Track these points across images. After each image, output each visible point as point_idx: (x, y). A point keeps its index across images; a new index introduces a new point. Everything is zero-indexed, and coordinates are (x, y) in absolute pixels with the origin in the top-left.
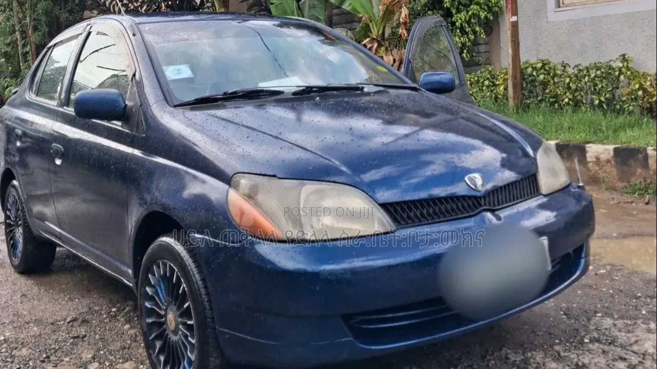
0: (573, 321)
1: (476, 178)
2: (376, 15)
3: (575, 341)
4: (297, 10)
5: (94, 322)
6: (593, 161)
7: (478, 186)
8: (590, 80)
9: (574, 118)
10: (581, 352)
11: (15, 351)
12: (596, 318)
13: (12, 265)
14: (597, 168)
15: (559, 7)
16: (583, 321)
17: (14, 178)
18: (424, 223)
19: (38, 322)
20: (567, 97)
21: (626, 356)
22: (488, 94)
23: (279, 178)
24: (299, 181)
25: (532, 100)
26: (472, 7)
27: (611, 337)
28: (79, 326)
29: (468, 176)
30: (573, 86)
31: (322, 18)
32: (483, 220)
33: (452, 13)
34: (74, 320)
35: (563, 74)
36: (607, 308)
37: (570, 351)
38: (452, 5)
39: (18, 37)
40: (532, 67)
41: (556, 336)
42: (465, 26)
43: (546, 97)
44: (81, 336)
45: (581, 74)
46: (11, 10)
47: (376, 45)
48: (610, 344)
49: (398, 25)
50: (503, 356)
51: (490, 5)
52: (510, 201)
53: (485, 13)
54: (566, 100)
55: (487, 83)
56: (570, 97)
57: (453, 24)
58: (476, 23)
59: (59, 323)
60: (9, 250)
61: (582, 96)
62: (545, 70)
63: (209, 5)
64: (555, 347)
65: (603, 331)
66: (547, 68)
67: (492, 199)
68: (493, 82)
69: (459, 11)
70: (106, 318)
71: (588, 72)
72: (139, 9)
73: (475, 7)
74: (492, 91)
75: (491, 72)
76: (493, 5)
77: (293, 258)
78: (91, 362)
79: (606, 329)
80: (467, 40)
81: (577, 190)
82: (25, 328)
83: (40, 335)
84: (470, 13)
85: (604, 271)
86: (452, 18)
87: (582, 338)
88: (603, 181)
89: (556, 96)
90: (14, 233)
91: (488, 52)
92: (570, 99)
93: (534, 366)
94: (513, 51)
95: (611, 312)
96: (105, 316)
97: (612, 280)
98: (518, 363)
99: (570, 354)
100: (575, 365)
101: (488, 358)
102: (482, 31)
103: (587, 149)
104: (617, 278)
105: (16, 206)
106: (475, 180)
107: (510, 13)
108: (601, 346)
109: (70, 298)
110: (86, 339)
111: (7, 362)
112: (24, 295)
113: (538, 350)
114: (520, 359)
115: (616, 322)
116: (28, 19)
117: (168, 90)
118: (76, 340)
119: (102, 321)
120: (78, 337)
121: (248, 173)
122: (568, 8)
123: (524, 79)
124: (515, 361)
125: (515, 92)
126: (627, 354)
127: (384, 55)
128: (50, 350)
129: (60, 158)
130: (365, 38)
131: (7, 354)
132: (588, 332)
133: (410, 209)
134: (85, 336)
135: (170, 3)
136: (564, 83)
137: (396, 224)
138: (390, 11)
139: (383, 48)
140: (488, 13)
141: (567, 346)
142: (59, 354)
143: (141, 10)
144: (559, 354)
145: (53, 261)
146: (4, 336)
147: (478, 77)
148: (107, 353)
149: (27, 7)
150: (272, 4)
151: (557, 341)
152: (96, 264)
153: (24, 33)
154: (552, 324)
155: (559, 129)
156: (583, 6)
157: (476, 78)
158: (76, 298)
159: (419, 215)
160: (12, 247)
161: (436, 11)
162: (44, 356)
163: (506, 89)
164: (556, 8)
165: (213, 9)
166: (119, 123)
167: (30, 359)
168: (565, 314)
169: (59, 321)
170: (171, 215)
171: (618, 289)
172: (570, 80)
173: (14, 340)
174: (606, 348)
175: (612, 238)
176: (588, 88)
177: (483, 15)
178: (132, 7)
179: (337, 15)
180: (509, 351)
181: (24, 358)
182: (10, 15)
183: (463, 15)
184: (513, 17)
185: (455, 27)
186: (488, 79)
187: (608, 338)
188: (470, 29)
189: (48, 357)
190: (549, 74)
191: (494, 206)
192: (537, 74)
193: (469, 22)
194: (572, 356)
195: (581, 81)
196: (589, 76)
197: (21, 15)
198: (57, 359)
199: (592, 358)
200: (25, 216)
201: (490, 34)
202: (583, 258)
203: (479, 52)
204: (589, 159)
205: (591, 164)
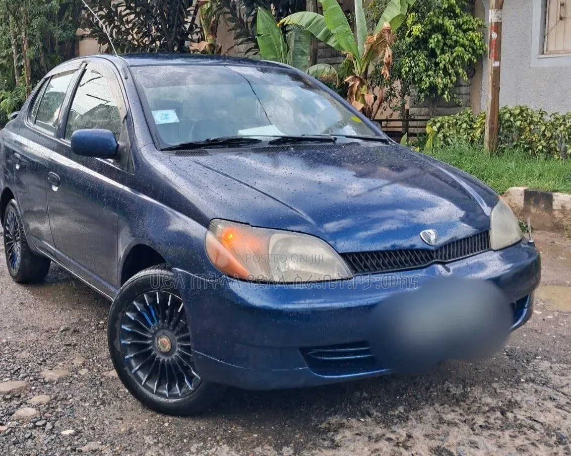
0: (514, 362)
1: (430, 233)
2: (361, 54)
3: (512, 380)
4: (283, 43)
5: (84, 332)
6: (558, 210)
7: (431, 240)
8: (565, 129)
9: (546, 165)
10: (516, 390)
11: (16, 353)
12: (535, 360)
13: (11, 275)
14: (562, 216)
15: (543, 53)
16: (523, 362)
17: (13, 197)
18: (379, 272)
19: (35, 329)
20: (541, 145)
21: (555, 397)
22: (465, 136)
23: (251, 226)
24: (269, 229)
25: (507, 144)
26: (456, 48)
27: (545, 378)
28: (71, 335)
29: (423, 232)
30: (548, 134)
31: (307, 51)
32: (433, 272)
33: (436, 53)
34: (66, 330)
35: (540, 122)
36: (548, 352)
37: (506, 389)
38: (436, 46)
39: (14, 51)
40: (510, 113)
41: (496, 374)
42: (448, 68)
43: (521, 143)
44: (72, 344)
45: (558, 122)
46: (8, 24)
47: (358, 83)
48: (543, 384)
49: (382, 64)
50: (445, 389)
51: (475, 48)
52: (461, 255)
53: (470, 55)
54: (540, 147)
55: (464, 125)
56: (545, 144)
57: (437, 64)
58: (459, 65)
59: (53, 331)
60: (8, 262)
61: (556, 145)
62: (522, 116)
63: (198, 30)
64: (493, 385)
65: (539, 373)
66: (525, 115)
67: (444, 252)
68: (470, 126)
69: (443, 52)
70: (95, 329)
71: (564, 121)
72: (130, 31)
73: (460, 49)
74: (468, 134)
75: (469, 115)
76: (478, 48)
77: (260, 296)
78: (81, 368)
79: (542, 371)
80: (449, 81)
81: (527, 246)
82: (24, 334)
83: (37, 341)
84: (454, 54)
85: (552, 317)
86: (436, 59)
87: (519, 378)
88: (566, 229)
89: (531, 142)
90: (13, 247)
91: (469, 94)
92: (543, 147)
93: (472, 399)
94: (492, 96)
95: (550, 355)
96: (93, 328)
97: (557, 326)
98: (458, 396)
99: (505, 391)
100: (509, 402)
101: (432, 389)
102: (465, 73)
103: (554, 197)
104: (562, 324)
105: (15, 223)
106: (430, 235)
107: (493, 58)
108: (535, 386)
109: (62, 309)
110: (76, 347)
111: (9, 362)
112: (22, 303)
113: (477, 386)
114: (459, 392)
115: (553, 366)
116: (23, 33)
117: (156, 134)
118: (68, 347)
119: (90, 332)
120: (70, 345)
121: (224, 219)
122: (551, 56)
123: (501, 123)
124: (455, 394)
125: (491, 137)
126: (557, 395)
127: (365, 93)
128: (46, 355)
129: (56, 186)
130: (348, 76)
131: (10, 355)
132: (525, 372)
133: (367, 259)
134: (76, 345)
135: (160, 26)
136: (540, 131)
137: (354, 271)
138: (374, 50)
139: (365, 87)
140: (472, 56)
141: (504, 384)
142: (54, 358)
143: (133, 32)
144: (496, 391)
145: (47, 273)
146: (7, 339)
147: (457, 120)
148: (95, 361)
149: (22, 22)
150: (258, 35)
151: (496, 379)
152: (87, 283)
153: (19, 47)
154: (494, 363)
155: (530, 174)
156: (567, 55)
157: (455, 121)
158: (68, 309)
159: (375, 264)
160: (11, 259)
161: (421, 50)
162: (41, 359)
163: (482, 132)
164: (539, 54)
165: (201, 35)
166: (112, 161)
167: (30, 362)
168: (508, 355)
169: (54, 330)
170: (156, 249)
171: (561, 335)
172: (546, 128)
173: (14, 343)
174: (539, 388)
175: (565, 285)
176: (563, 137)
177: (467, 57)
178: (123, 29)
179: (323, 48)
180: (451, 385)
181: (24, 360)
182: (7, 29)
183: (447, 57)
184: (496, 62)
185: (438, 67)
186: (466, 122)
187: (542, 379)
188: (453, 71)
189: (45, 361)
190: (526, 121)
191: (446, 259)
192: (514, 120)
193: (452, 64)
194: (507, 393)
195: (556, 129)
196: (565, 125)
197: (16, 30)
198: (52, 362)
199: (525, 396)
200: (23, 232)
201: (473, 76)
202: (526, 308)
203: (460, 94)
204: (555, 207)
205: (556, 212)
